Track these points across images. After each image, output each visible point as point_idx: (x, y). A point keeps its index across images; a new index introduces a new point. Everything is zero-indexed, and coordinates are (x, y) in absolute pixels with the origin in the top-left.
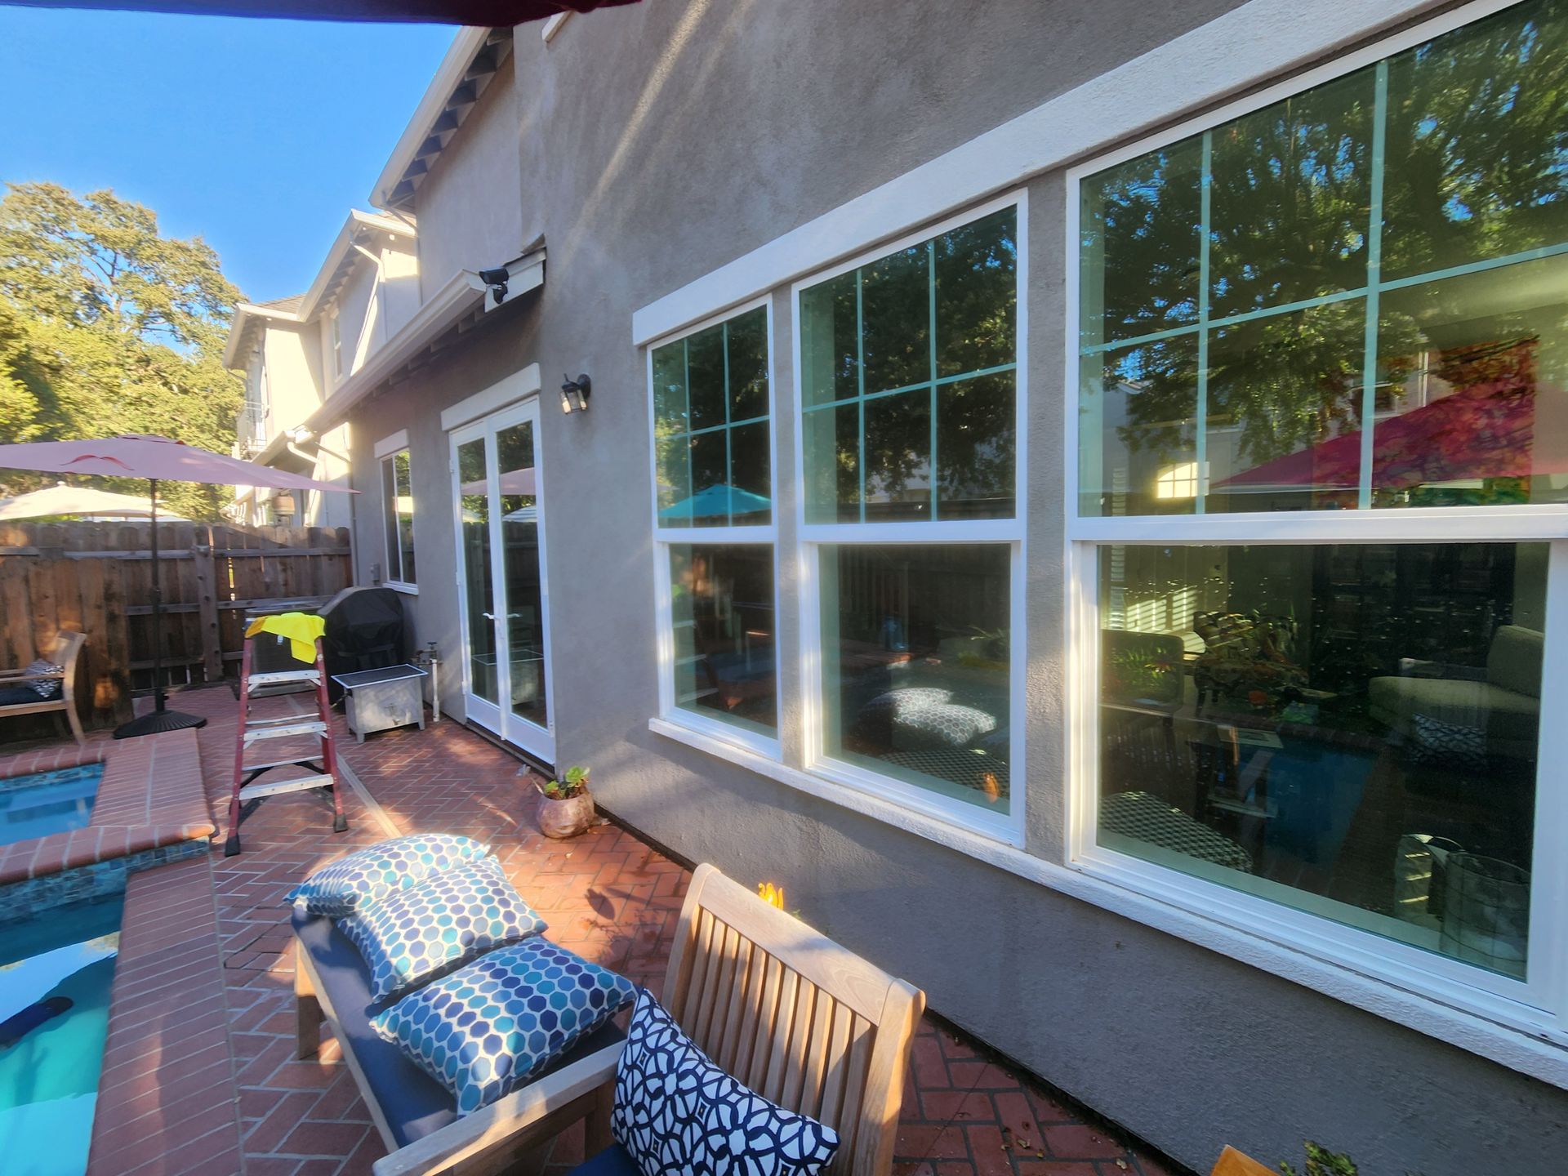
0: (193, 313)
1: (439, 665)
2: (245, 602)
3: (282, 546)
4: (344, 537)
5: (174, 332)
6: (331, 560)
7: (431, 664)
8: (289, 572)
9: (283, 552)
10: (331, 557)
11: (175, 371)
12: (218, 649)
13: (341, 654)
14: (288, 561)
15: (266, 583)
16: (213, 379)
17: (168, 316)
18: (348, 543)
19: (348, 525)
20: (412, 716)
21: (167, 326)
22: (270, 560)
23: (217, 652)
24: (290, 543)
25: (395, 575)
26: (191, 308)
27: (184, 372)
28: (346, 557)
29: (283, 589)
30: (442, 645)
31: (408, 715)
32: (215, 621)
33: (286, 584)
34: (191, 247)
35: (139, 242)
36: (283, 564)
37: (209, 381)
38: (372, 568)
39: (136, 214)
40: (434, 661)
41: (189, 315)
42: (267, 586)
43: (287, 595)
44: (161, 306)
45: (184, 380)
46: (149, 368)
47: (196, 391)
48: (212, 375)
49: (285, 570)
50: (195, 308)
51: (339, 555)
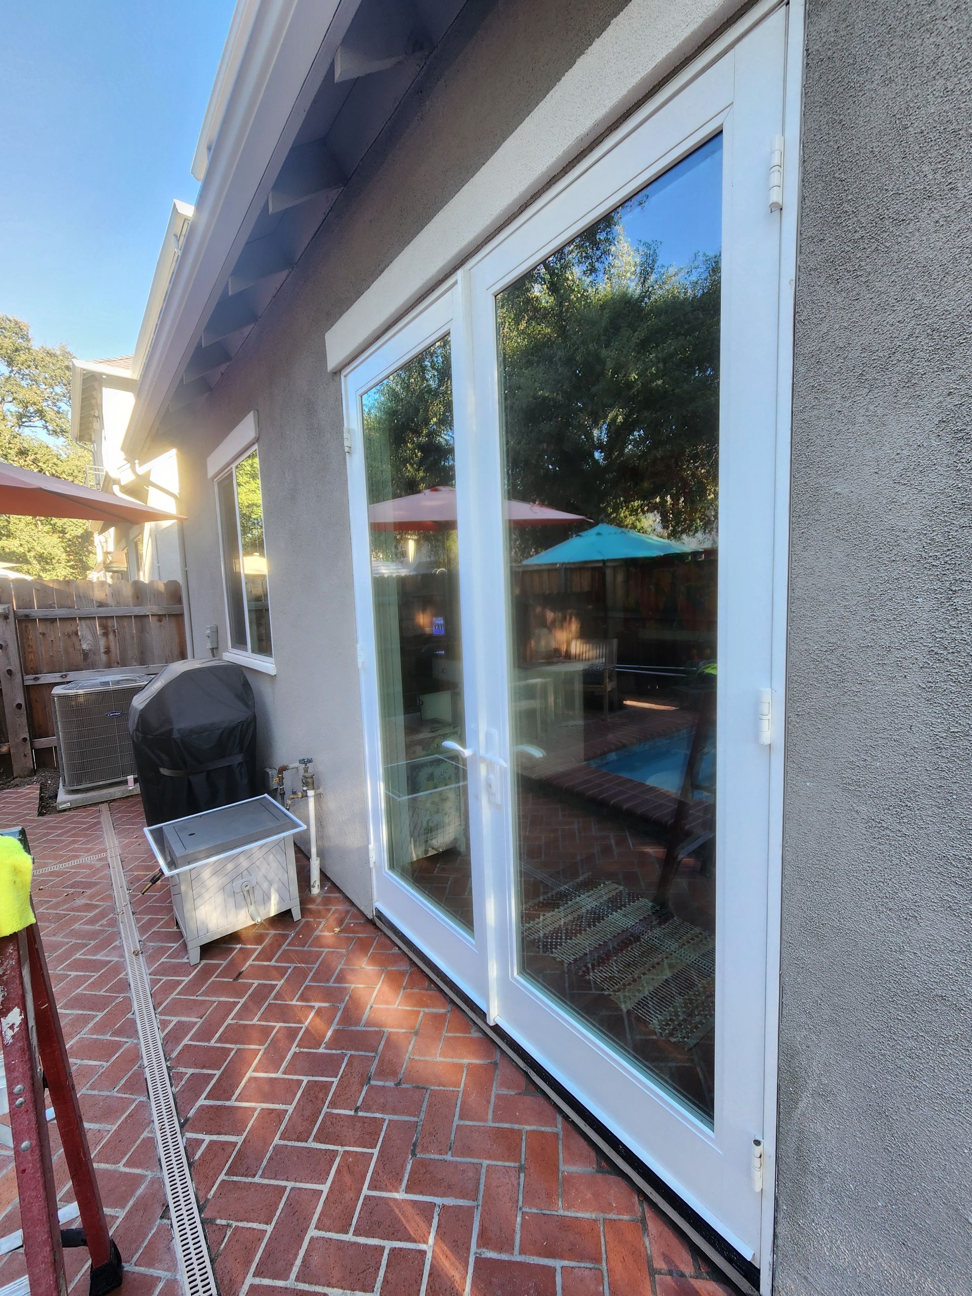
0: (61, 410)
1: (318, 797)
2: (59, 674)
3: (101, 605)
4: (175, 594)
5: (46, 427)
6: (160, 621)
7: (305, 796)
8: (111, 637)
9: (103, 612)
10: (160, 617)
11: (48, 460)
12: (27, 735)
13: (164, 771)
14: (110, 623)
15: (83, 650)
16: (77, 466)
17: (41, 413)
18: (179, 601)
19: (179, 578)
20: (282, 899)
21: (40, 423)
22: (88, 622)
23: (25, 740)
24: (110, 601)
25: (239, 640)
26: (60, 408)
27: (55, 460)
28: (178, 617)
29: (104, 657)
30: (322, 765)
31: (274, 899)
32: (20, 700)
33: (108, 652)
34: (58, 353)
35: (17, 350)
36: (104, 627)
37: (74, 468)
38: (208, 631)
39: (12, 325)
40: (311, 793)
41: (58, 412)
42: (86, 655)
43: (109, 665)
44: (35, 404)
45: (55, 467)
46: (27, 459)
47: (65, 476)
48: (76, 462)
49: (106, 634)
50: (63, 408)
51: (170, 615)
